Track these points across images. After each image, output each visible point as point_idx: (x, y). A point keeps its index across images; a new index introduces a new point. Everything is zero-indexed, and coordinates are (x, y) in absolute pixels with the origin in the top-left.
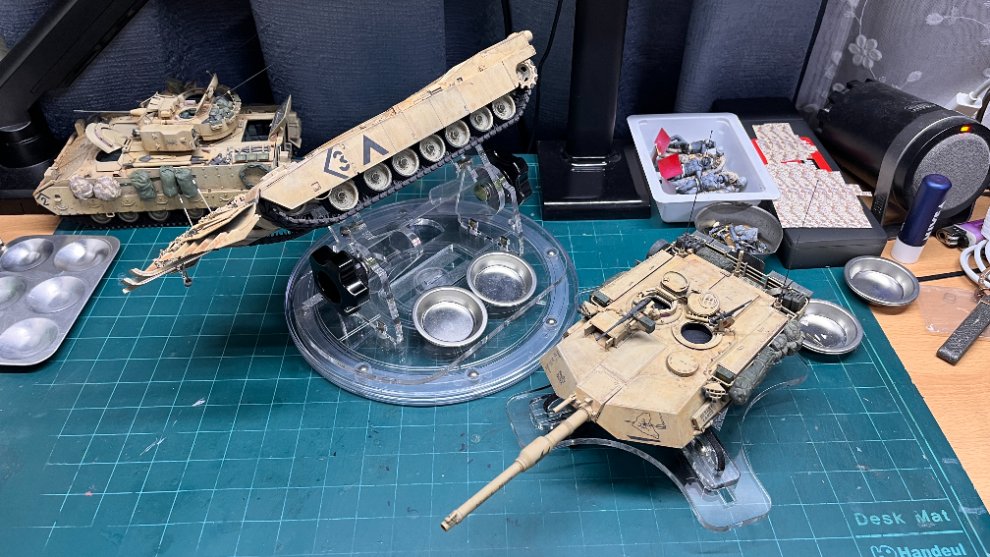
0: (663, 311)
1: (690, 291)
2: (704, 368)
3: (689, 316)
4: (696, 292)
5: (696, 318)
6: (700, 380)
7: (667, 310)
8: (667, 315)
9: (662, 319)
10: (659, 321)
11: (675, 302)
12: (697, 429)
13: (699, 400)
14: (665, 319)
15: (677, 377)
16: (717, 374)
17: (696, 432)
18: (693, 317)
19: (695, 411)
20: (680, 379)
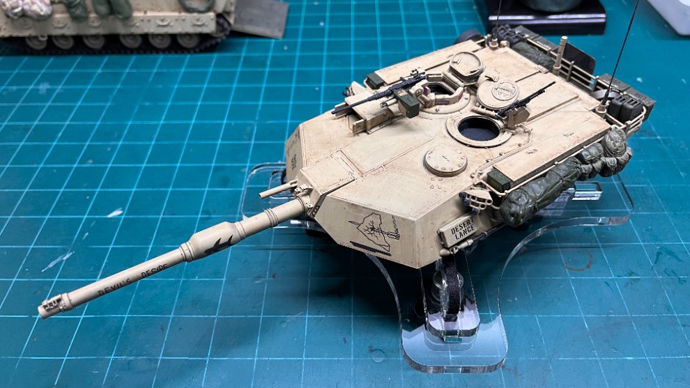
0: (440, 97)
1: (482, 78)
2: (472, 169)
3: (476, 108)
4: (490, 79)
5: (484, 110)
6: (463, 183)
7: (447, 96)
8: (446, 102)
9: (438, 107)
10: (433, 109)
11: (460, 90)
12: (444, 246)
13: (455, 209)
14: (443, 108)
15: (433, 176)
16: (489, 179)
17: (443, 251)
18: (480, 109)
19: (444, 223)
20: (437, 179)
